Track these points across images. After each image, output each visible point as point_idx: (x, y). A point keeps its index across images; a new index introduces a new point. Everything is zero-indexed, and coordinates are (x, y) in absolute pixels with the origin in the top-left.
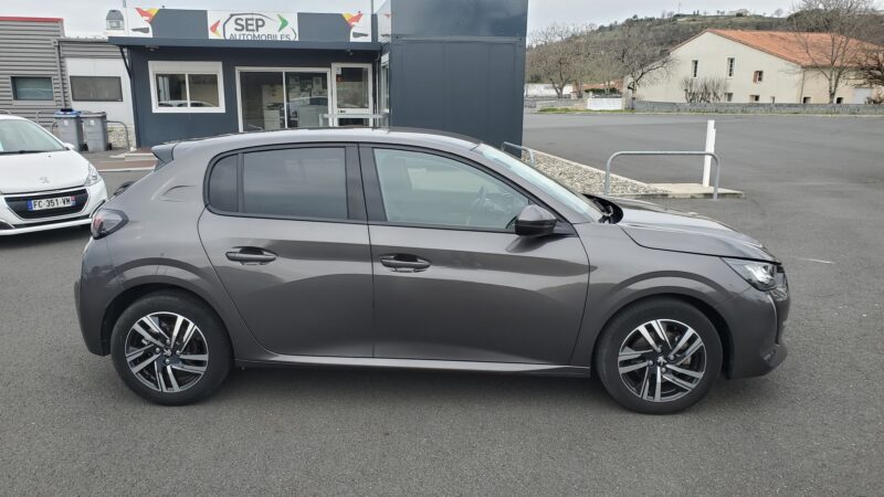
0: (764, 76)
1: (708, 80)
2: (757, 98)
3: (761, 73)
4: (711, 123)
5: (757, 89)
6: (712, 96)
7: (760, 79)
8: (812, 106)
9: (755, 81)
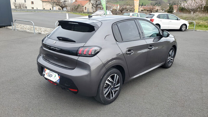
0: (34, 3)
1: (20, 3)
2: (33, 8)
3: (33, 2)
4: (67, 14)
5: (33, 6)
6: (22, 7)
7: (33, 4)
8: (45, 10)
9: (32, 4)
